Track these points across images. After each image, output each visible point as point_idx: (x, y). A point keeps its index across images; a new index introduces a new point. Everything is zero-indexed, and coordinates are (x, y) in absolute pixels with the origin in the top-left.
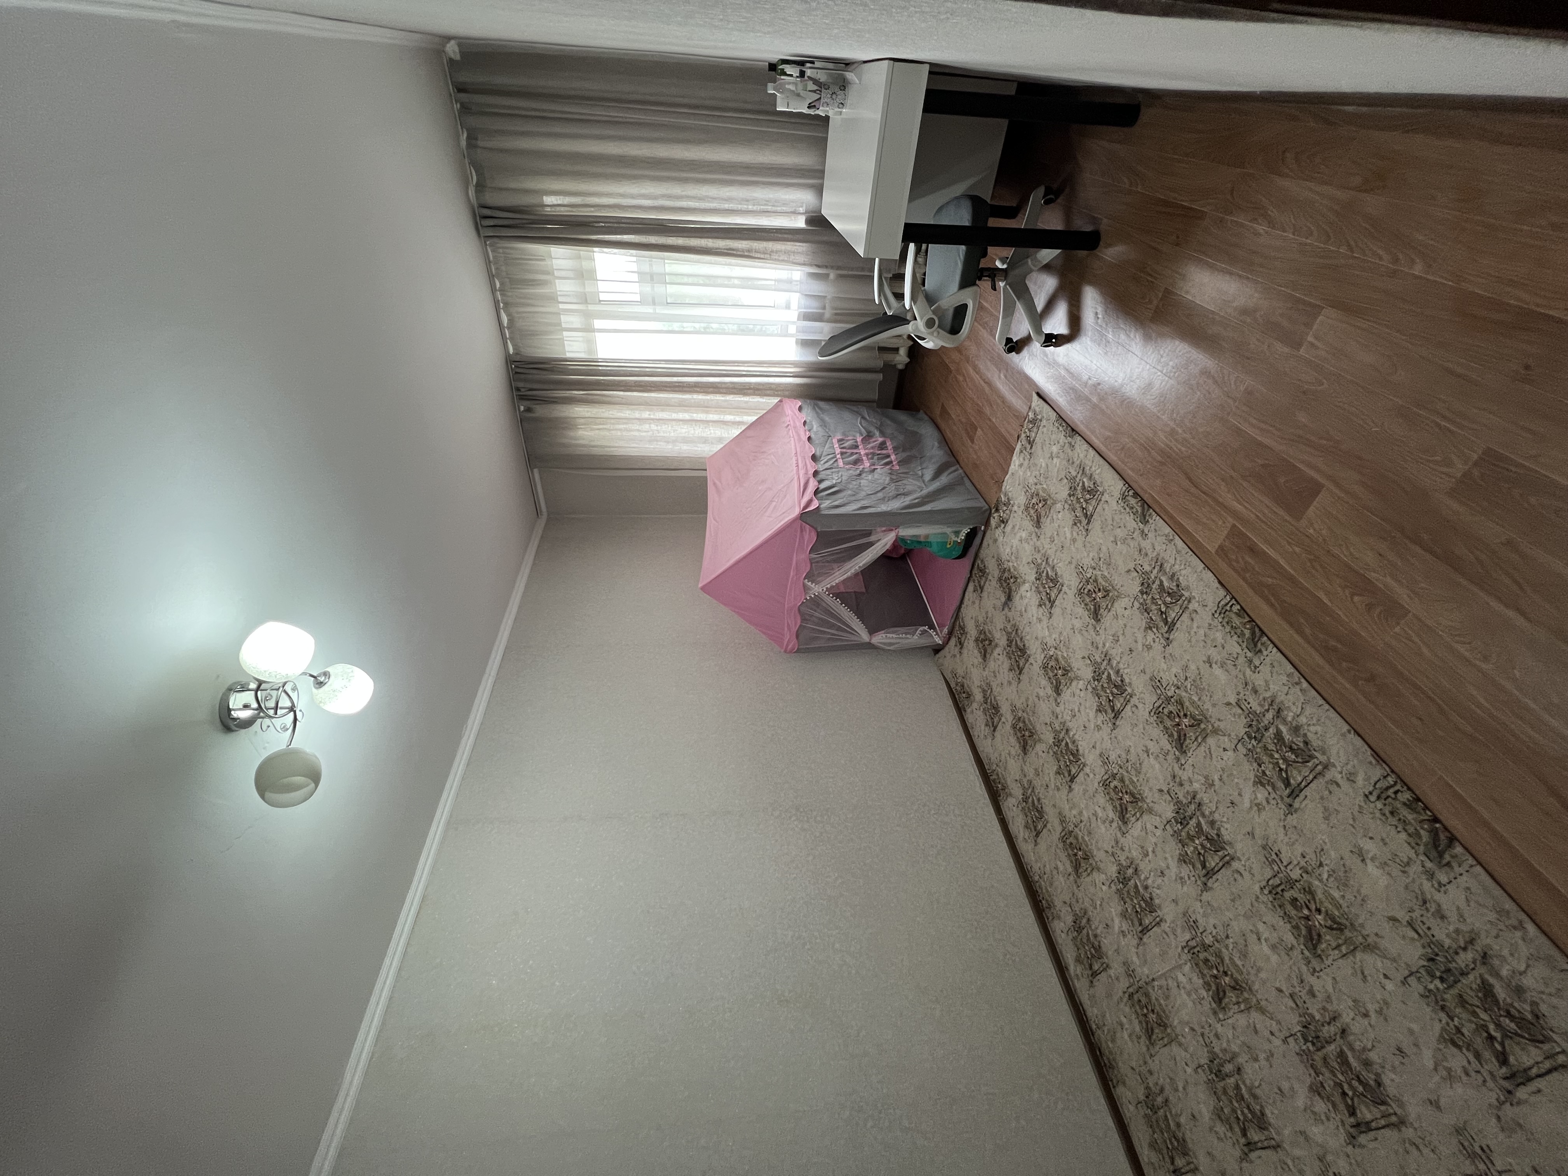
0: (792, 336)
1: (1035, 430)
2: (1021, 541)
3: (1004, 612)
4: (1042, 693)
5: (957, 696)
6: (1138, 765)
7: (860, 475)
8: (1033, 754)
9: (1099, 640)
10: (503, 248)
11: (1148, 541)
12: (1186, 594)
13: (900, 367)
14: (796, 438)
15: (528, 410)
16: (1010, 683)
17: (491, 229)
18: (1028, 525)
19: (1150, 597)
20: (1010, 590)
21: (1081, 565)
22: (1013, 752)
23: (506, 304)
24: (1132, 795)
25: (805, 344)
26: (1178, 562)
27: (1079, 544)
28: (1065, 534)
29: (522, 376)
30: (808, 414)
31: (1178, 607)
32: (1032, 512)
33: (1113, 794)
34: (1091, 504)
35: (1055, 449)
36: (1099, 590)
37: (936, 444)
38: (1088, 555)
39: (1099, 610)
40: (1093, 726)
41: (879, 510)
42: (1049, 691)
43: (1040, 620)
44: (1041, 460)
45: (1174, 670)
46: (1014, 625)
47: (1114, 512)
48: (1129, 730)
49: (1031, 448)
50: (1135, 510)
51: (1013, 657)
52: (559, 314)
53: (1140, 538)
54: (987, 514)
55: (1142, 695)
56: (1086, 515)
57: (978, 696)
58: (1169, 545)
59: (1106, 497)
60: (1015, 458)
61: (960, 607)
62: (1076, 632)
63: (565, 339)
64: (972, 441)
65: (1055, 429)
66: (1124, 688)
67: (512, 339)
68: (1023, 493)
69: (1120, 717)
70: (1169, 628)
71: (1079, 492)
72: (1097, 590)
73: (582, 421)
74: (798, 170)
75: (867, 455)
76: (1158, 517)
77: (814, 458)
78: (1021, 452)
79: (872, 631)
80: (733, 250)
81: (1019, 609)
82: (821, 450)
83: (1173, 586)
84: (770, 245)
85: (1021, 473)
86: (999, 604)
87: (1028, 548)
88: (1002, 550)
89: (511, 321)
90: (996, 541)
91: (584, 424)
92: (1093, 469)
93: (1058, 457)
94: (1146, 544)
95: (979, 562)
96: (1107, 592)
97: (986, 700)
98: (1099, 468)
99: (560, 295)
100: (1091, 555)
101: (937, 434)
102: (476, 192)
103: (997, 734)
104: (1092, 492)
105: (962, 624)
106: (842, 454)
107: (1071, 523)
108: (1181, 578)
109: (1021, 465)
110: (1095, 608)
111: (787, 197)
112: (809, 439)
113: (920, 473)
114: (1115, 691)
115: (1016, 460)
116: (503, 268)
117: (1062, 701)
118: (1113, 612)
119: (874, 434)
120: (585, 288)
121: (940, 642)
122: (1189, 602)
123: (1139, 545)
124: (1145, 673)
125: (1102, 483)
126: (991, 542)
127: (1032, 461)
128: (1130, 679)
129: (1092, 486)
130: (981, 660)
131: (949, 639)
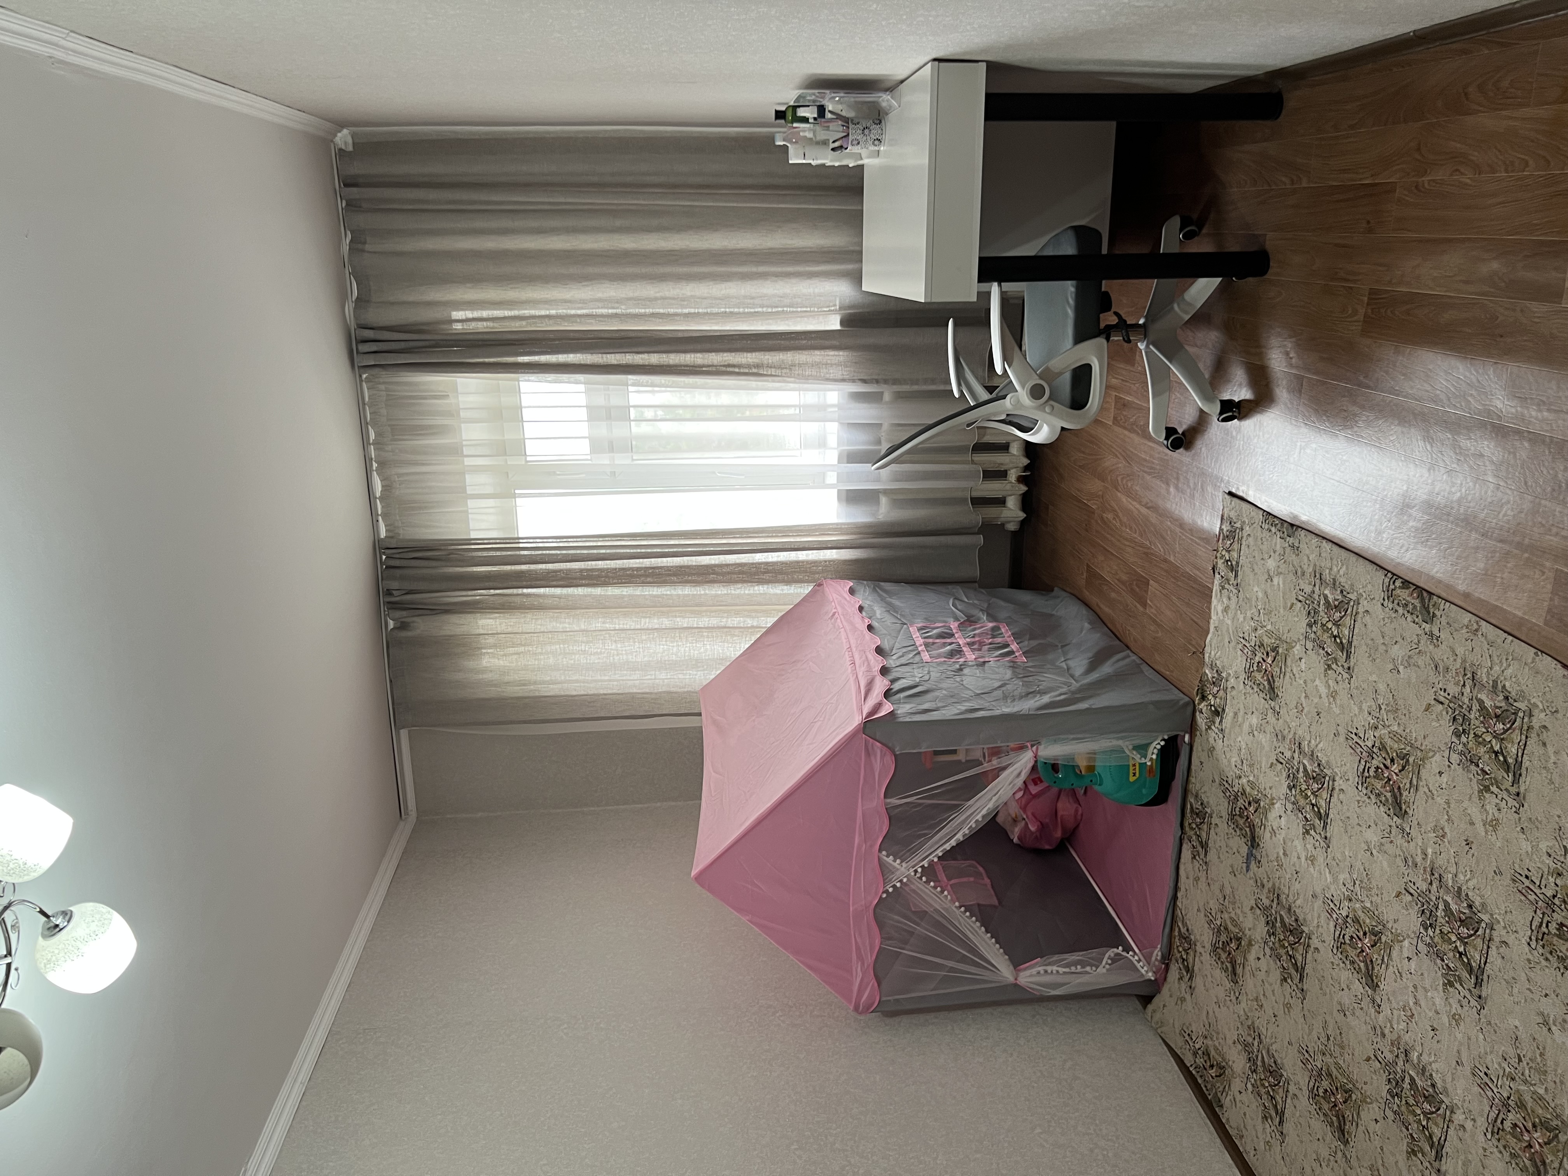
0: (831, 486)
1: (1236, 546)
2: (1251, 733)
3: (1251, 874)
4: (1347, 999)
5: (1200, 1081)
6: (1539, 1059)
7: (961, 670)
8: (1360, 1134)
9: (1414, 849)
10: (384, 383)
11: (1443, 647)
12: (1522, 705)
13: (1012, 527)
14: (848, 627)
15: (403, 626)
16: (1288, 1006)
17: (372, 356)
18: (1257, 700)
19: (1472, 735)
20: (1252, 827)
21: (1355, 731)
22: (1325, 1153)
23: (382, 464)
24: (1545, 1125)
25: (853, 498)
26: (1495, 658)
27: (1343, 697)
28: (1318, 691)
29: (398, 572)
30: (865, 596)
31: (1517, 732)
32: (1258, 676)
33: (1512, 1141)
34: (1345, 626)
35: (1271, 564)
36: (1392, 760)
37: (1087, 625)
38: (1360, 709)
39: (1401, 794)
40: (1445, 1020)
41: (997, 712)
42: (1358, 988)
43: (1312, 860)
44: (1256, 589)
45: (1543, 846)
46: (1273, 890)
47: (1382, 623)
48: (1506, 996)
49: (1236, 576)
50: (1410, 607)
51: (1282, 952)
52: (464, 474)
53: (1431, 647)
54: (1190, 709)
55: (1509, 915)
56: (1341, 647)
57: (1238, 1062)
58: (1475, 638)
59: (1364, 605)
60: (1214, 601)
61: (1175, 898)
62: (1374, 852)
63: (470, 511)
64: (1144, 605)
65: (1266, 534)
66: (1476, 918)
67: (385, 516)
68: (1239, 652)
69: (1485, 977)
70: (1514, 775)
71: (1322, 614)
72: (1388, 762)
73: (491, 640)
74: (824, 252)
75: (970, 644)
76: (1448, 604)
77: (879, 650)
78: (1223, 588)
79: (1017, 962)
80: (734, 366)
81: (1273, 857)
82: (892, 643)
83: (1500, 701)
84: (788, 357)
85: (1229, 622)
86: (1239, 861)
87: (1264, 739)
88: (1225, 761)
89: (386, 488)
90: (1212, 749)
91: (495, 646)
92: (1335, 569)
93: (1279, 574)
94: (1441, 653)
95: (1192, 800)
96: (1404, 757)
97: (1255, 1064)
98: (1343, 565)
99: (466, 445)
100: (1365, 706)
101: (1084, 612)
102: (355, 309)
103: (1288, 1127)
104: (1342, 606)
105: (1183, 930)
106: (926, 645)
107: (1322, 667)
108: (1507, 684)
109: (1226, 610)
110: (1394, 797)
111: (811, 290)
112: (870, 628)
113: (1064, 665)
114: (1464, 931)
115: (1217, 605)
116: (384, 411)
117: (1385, 998)
118: (1423, 789)
119: (979, 619)
120: (504, 436)
121: (1151, 976)
122: (1531, 715)
123: (1432, 659)
124: (1501, 873)
125: (1352, 585)
126: (1204, 757)
127: (1241, 595)
128: (1482, 896)
129: (1340, 597)
130: (1228, 985)
131: (1167, 967)
